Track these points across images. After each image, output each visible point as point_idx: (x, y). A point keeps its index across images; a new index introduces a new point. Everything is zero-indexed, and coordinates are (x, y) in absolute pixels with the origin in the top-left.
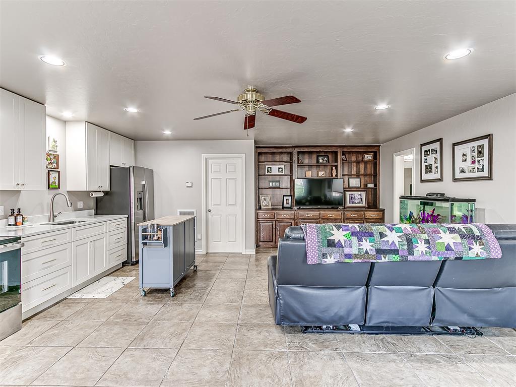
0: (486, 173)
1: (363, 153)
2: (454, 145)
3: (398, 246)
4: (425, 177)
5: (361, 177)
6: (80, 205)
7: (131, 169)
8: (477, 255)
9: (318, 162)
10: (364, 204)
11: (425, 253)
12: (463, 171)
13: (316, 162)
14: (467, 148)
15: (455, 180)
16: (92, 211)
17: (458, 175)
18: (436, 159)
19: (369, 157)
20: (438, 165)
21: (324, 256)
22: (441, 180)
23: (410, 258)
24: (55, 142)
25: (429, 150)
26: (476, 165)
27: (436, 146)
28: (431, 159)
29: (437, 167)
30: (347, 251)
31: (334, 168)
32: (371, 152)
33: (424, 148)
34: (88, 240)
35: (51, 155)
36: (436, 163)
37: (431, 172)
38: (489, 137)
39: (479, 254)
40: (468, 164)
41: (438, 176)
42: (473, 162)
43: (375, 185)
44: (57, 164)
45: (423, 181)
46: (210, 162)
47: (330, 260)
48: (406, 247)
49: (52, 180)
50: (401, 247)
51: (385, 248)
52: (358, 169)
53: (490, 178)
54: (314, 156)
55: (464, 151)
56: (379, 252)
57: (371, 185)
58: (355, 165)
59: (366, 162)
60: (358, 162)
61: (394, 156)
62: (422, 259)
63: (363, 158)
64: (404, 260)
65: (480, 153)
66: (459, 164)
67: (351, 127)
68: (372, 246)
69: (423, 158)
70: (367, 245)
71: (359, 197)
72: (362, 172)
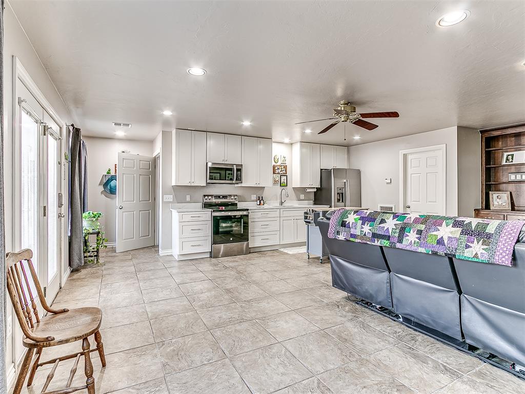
3: (390, 232)
6: (302, 197)
7: (332, 170)
8: (476, 256)
11: (413, 243)
16: (312, 202)
21: (338, 233)
23: (398, 245)
24: (284, 158)
30: (353, 231)
34: (293, 218)
35: (282, 166)
39: (479, 255)
44: (286, 171)
46: (410, 157)
47: (341, 237)
48: (397, 235)
49: (282, 181)
50: (393, 234)
51: (380, 233)
56: (375, 236)
62: (408, 248)
64: (393, 247)
68: (370, 230)
70: (367, 229)
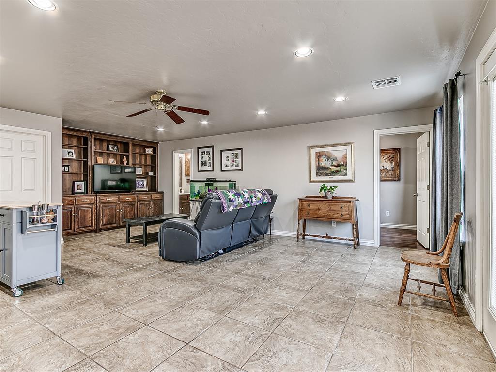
0: (239, 168)
1: (144, 147)
2: (222, 151)
4: (201, 168)
5: (142, 166)
9: (108, 149)
10: (145, 189)
12: (227, 166)
13: (106, 149)
14: (229, 154)
15: (222, 171)
17: (224, 168)
18: (210, 158)
19: (149, 151)
20: (211, 161)
22: (213, 170)
25: (204, 152)
26: (235, 163)
27: (210, 150)
28: (206, 157)
29: (210, 163)
31: (125, 157)
32: (151, 147)
33: (200, 150)
36: (209, 160)
37: (205, 165)
38: (241, 149)
40: (230, 162)
41: (211, 168)
42: (233, 161)
43: (155, 173)
45: (199, 171)
52: (140, 160)
53: (241, 170)
54: (105, 145)
55: (228, 155)
57: (151, 174)
58: (138, 156)
59: (146, 155)
60: (141, 154)
61: (174, 152)
63: (144, 151)
65: (236, 157)
66: (225, 162)
67: (163, 127)
69: (200, 156)
71: (142, 183)
72: (143, 162)
